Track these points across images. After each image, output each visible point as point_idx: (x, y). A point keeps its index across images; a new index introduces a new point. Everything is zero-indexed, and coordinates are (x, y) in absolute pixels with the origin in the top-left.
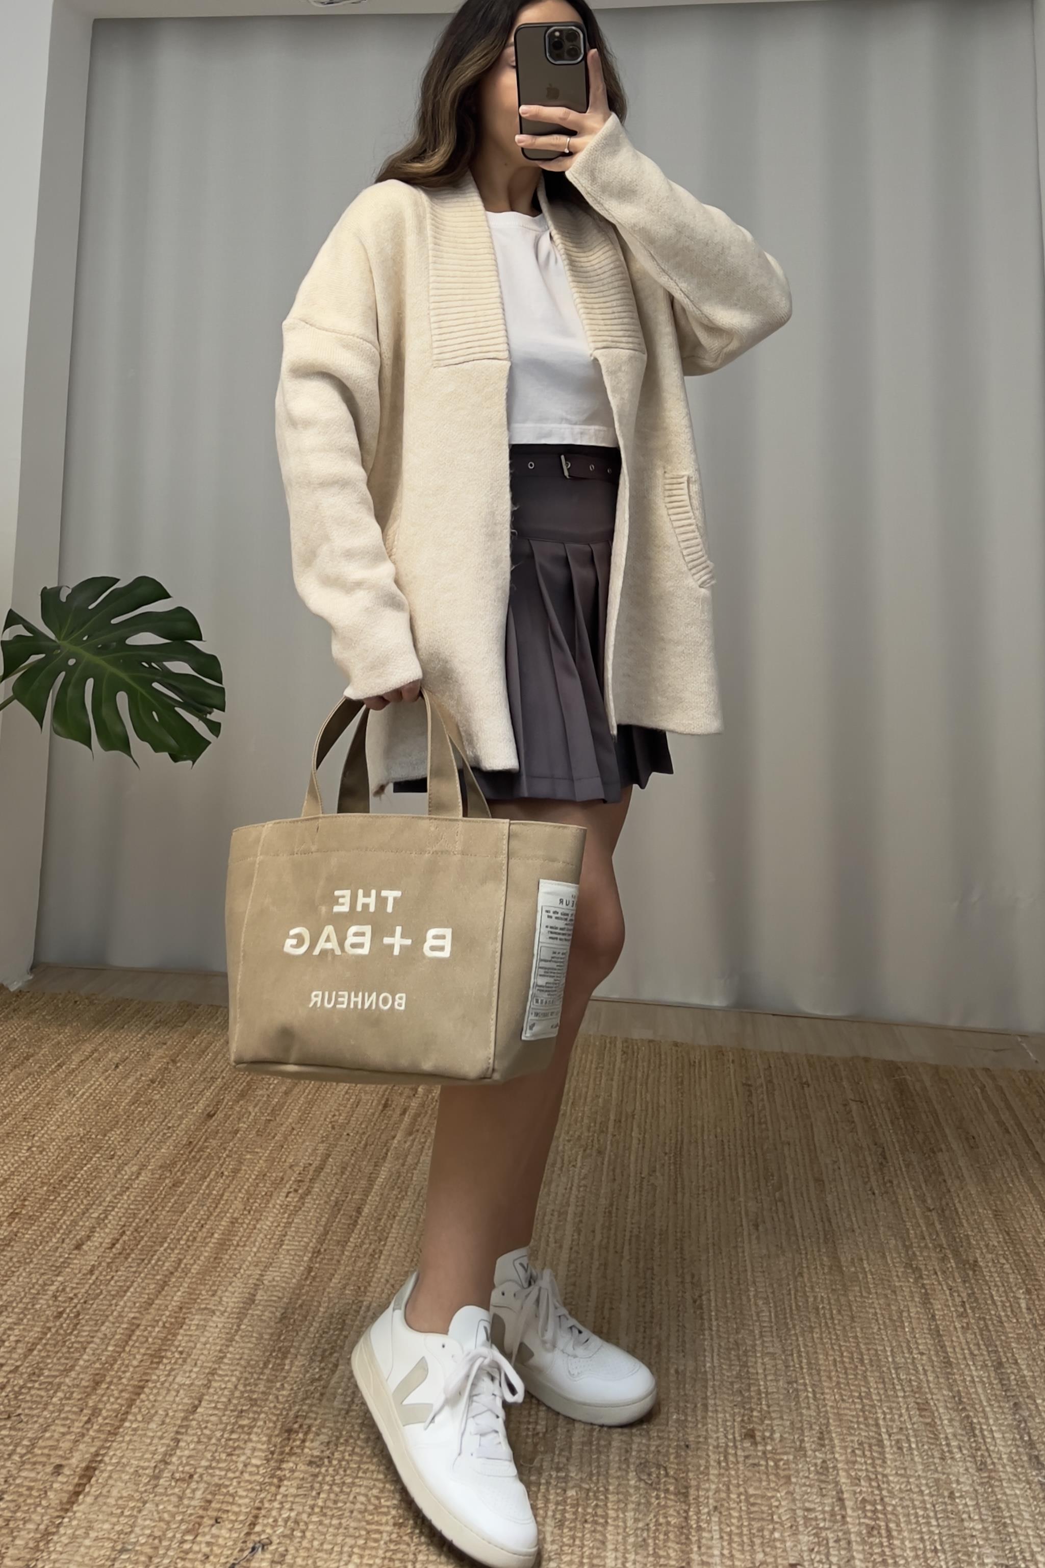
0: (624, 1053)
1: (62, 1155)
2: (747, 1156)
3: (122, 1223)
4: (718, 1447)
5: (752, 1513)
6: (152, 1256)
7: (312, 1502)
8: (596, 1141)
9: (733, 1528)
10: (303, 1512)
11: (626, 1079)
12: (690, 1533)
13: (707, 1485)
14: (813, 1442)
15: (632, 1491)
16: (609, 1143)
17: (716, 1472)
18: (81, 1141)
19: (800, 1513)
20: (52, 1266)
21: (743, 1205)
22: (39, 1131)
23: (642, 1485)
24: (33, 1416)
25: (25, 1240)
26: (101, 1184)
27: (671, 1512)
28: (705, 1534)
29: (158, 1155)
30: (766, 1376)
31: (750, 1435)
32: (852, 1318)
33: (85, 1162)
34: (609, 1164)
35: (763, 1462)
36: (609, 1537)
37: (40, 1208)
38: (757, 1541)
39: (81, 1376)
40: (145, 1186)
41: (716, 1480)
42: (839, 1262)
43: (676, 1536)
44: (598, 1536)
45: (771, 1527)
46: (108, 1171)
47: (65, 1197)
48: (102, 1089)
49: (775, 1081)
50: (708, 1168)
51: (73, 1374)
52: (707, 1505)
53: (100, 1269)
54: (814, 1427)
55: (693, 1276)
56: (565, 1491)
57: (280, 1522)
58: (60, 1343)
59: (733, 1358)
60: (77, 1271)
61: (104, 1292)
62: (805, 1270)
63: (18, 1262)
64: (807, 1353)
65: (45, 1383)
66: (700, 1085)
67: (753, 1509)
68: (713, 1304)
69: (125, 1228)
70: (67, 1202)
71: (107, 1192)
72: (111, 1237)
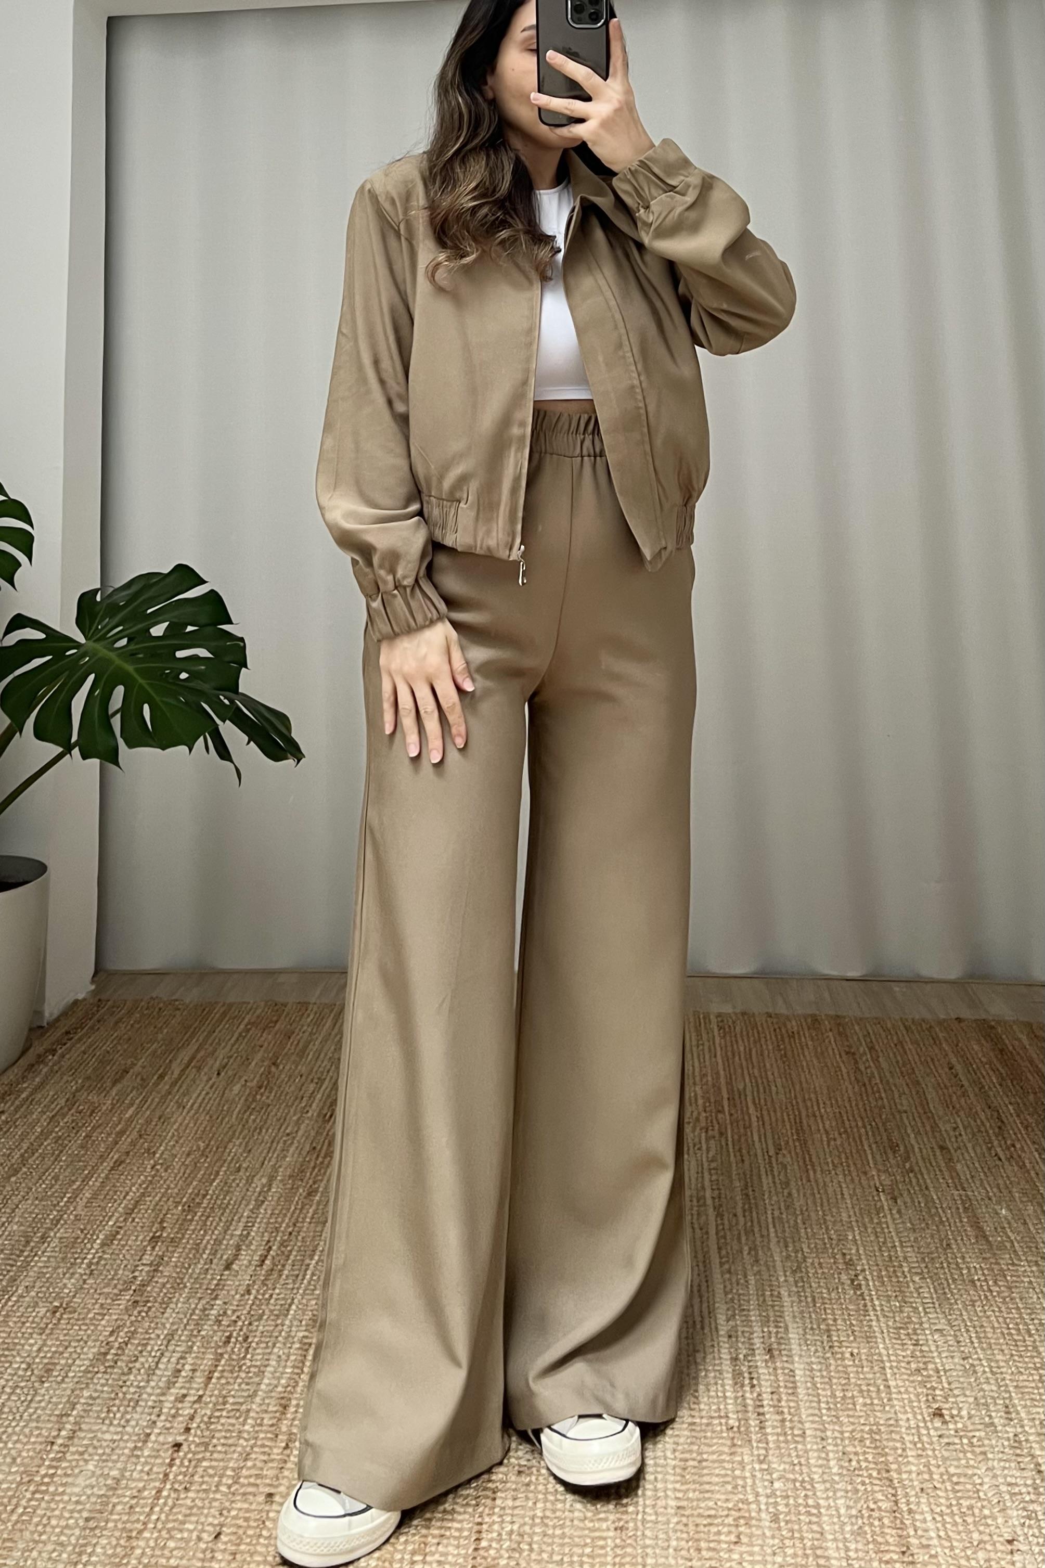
0: (720, 1028)
1: (188, 1171)
2: (869, 1127)
3: (266, 1239)
4: (909, 1428)
5: (958, 1491)
6: (306, 1270)
7: (532, 1513)
8: (714, 1121)
9: (944, 1508)
10: (525, 1524)
11: (730, 1054)
12: (903, 1516)
13: (908, 1469)
14: (1001, 1417)
15: (837, 1478)
16: (728, 1121)
17: (914, 1453)
18: (202, 1155)
19: (1004, 1488)
20: (207, 1289)
21: (876, 1178)
22: (158, 1148)
23: (845, 1472)
24: (230, 1446)
25: (173, 1264)
26: (234, 1199)
27: (879, 1496)
28: (917, 1517)
29: (285, 1164)
30: (940, 1353)
31: (938, 1414)
32: (1010, 1288)
33: (212, 1177)
34: (734, 1145)
35: (957, 1441)
36: (827, 1528)
38: (970, 1520)
39: (267, 1401)
40: (279, 1198)
41: (916, 1462)
42: (984, 1232)
43: (892, 1522)
44: (815, 1527)
45: (979, 1504)
46: (238, 1185)
47: (202, 1215)
48: (210, 1099)
49: (877, 1047)
50: (832, 1143)
51: (258, 1400)
52: (913, 1487)
53: (256, 1287)
54: (998, 1401)
55: (844, 1254)
56: (772, 1483)
57: (504, 1537)
58: (237, 1369)
59: (903, 1337)
60: (233, 1293)
61: (267, 1312)
62: (952, 1241)
63: (172, 1287)
64: (974, 1327)
65: (233, 1410)
66: (804, 1056)
67: (957, 1487)
68: (871, 1284)
69: (271, 1244)
71: (242, 1206)
72: (259, 1253)
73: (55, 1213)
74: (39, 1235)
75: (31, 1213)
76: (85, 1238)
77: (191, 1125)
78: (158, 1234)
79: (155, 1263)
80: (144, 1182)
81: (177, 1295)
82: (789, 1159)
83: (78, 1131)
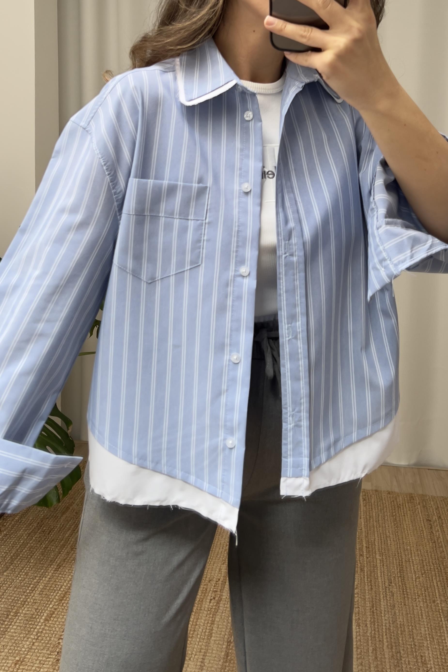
73: (24, 597)
74: (14, 611)
75: (11, 596)
76: (37, 615)
82: (395, 590)
83: (41, 544)
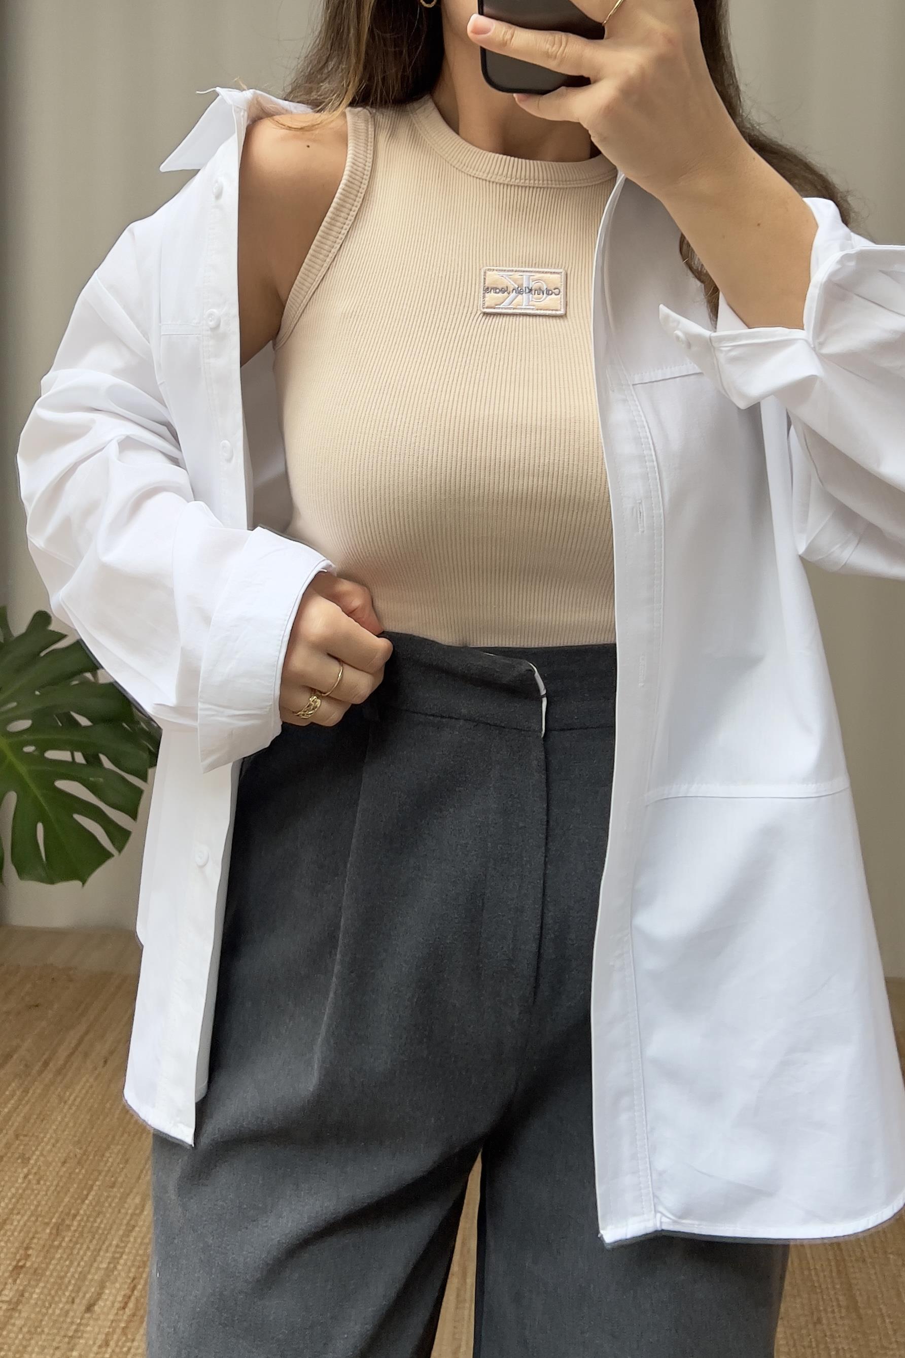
1: (61, 1184)
3: (131, 1275)
18: (79, 1163)
20: (65, 1336)
22: (34, 1153)
25: (33, 1301)
33: (85, 1192)
37: (45, 1257)
46: (110, 1205)
47: (70, 1241)
53: (115, 1337)
60: (91, 1342)
69: (136, 1281)
70: (73, 1248)
71: (113, 1232)
72: (123, 1293)
77: (71, 1124)
78: (21, 1264)
79: (15, 1300)
80: (13, 1196)
81: (33, 1342)
